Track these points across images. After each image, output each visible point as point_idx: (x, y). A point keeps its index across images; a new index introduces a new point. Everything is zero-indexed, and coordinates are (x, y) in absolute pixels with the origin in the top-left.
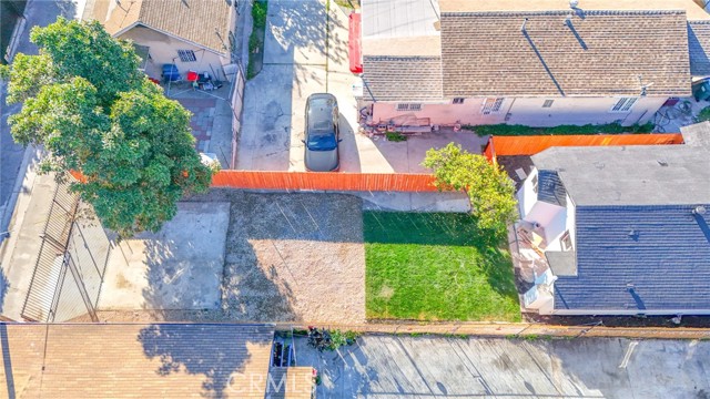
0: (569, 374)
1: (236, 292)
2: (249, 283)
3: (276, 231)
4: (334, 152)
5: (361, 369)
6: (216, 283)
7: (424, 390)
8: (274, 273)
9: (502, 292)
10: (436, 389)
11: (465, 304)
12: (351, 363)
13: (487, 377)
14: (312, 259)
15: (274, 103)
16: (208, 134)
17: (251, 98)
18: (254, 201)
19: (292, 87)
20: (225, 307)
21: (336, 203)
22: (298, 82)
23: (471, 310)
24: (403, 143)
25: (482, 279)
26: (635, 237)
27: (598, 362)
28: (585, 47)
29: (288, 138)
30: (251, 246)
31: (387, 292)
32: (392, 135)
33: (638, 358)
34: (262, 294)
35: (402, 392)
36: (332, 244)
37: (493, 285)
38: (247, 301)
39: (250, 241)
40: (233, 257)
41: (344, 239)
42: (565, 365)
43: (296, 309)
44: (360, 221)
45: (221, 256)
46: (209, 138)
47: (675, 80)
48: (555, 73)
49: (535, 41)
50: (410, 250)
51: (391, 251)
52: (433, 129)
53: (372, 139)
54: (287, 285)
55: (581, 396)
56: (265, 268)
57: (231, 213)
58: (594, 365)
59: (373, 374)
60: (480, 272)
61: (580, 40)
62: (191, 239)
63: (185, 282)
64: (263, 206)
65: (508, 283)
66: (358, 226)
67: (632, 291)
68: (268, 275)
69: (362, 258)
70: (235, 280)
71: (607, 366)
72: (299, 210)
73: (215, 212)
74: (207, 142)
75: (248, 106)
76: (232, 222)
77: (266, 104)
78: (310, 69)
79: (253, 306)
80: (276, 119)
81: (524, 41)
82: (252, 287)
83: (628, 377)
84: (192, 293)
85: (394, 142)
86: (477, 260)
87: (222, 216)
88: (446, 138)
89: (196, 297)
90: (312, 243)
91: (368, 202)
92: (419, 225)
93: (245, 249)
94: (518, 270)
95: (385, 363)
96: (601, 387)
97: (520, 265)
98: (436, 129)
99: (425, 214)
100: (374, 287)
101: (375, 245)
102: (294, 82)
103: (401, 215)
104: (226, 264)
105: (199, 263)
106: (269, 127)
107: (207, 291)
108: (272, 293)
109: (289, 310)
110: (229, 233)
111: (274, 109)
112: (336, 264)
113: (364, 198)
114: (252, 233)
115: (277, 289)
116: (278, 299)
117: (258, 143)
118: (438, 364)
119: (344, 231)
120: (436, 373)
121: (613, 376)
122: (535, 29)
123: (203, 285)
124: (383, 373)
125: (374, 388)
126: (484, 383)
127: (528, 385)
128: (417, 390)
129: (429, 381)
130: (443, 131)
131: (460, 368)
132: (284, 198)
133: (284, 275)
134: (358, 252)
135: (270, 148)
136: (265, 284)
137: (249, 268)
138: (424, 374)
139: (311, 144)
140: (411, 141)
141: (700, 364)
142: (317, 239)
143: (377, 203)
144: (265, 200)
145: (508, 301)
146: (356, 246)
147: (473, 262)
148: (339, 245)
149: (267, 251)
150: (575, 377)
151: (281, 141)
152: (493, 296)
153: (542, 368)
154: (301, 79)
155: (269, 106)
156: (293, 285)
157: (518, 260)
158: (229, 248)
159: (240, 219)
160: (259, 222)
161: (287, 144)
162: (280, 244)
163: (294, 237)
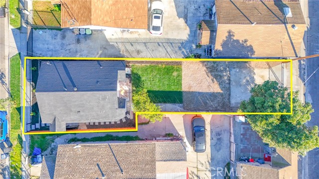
0: (119, 49)
1: (225, 74)
2: (221, 77)
3: (213, 95)
4: (195, 125)
5: (184, 50)
6: (232, 77)
7: (164, 44)
8: (213, 80)
9: (137, 74)
10: (161, 44)
11: (149, 70)
12: (187, 52)
13: (145, 48)
14: (200, 85)
15: (218, 151)
16: (242, 136)
17: (227, 153)
18: (222, 107)
19: (211, 159)
20: (228, 69)
21: (192, 107)
22: (208, 162)
23: (148, 68)
24: (167, 133)
25: (143, 79)
26: (98, 82)
27: (109, 52)
28: (98, 165)
29: (211, 135)
30: (222, 90)
31: (175, 74)
32: (172, 136)
33: (96, 54)
34: (216, 73)
35: (171, 43)
36: (194, 91)
37: (139, 77)
38: (221, 71)
39: (222, 92)
40: (227, 86)
41: (189, 92)
42: (120, 51)
43: (205, 68)
44: (183, 100)
45: (231, 86)
46: (241, 134)
47: (63, 151)
48: (111, 153)
49: (118, 168)
50: (166, 89)
51: (173, 88)
52: (156, 139)
53: (179, 134)
54: (208, 76)
55: (116, 42)
56: (216, 82)
57: (230, 102)
58: (111, 51)
59: (180, 48)
60: (143, 81)
61: (99, 168)
62: (242, 93)
63: (242, 77)
64: (219, 105)
65: (135, 78)
66: (184, 98)
67: (101, 66)
68: (215, 80)
69: (183, 86)
70: (226, 78)
71: (106, 51)
72: (206, 104)
73: (235, 103)
74: (242, 133)
75: (228, 149)
76: (229, 99)
77: (221, 151)
78: (204, 168)
79: (219, 69)
80: (217, 143)
81: (122, 167)
82: (220, 76)
83: (101, 48)
84: (239, 74)
85: (171, 133)
86: (144, 85)
87: (233, 101)
88: (151, 135)
89: (238, 72)
90: (201, 91)
91: (181, 107)
92: (163, 98)
93: (223, 89)
94: (130, 82)
95: (176, 52)
96: (110, 45)
97: (129, 84)
98: (154, 139)
99: (160, 102)
100: (179, 76)
101: (179, 90)
102: (210, 161)
103: (169, 102)
104: (229, 83)
105: (239, 84)
106: (219, 139)
107: (235, 75)
108: (213, 73)
109: (207, 68)
110: (230, 95)
111: (218, 148)
112: (192, 83)
113: (182, 109)
114: (222, 95)
115: (212, 75)
116: (211, 72)
117: (223, 132)
118: (159, 51)
119: (189, 96)
120: (160, 49)
121: (105, 48)
122: (118, 173)
123: (236, 76)
124: (177, 49)
125: (180, 44)
126: (146, 46)
127: (132, 45)
128: (167, 44)
129: (163, 47)
130: (151, 138)
131: (153, 50)
132: (211, 109)
133: (209, 80)
134: (185, 88)
135: (218, 130)
136: (216, 77)
137: (221, 82)
138: (164, 49)
139: (203, 129)
140: (164, 133)
141: (76, 52)
142: (199, 92)
143: (177, 106)
144: (218, 108)
145: (135, 71)
146: (185, 90)
147: (145, 85)
148: (191, 90)
149: (216, 88)
150: (117, 48)
151: (214, 133)
152: (140, 73)
153: (127, 51)
154: (207, 163)
155: (220, 149)
156: (206, 76)
157: (130, 86)
158: (229, 89)
159: (226, 100)
160: (219, 99)
161: (212, 132)
162: (212, 91)
163: (207, 93)
